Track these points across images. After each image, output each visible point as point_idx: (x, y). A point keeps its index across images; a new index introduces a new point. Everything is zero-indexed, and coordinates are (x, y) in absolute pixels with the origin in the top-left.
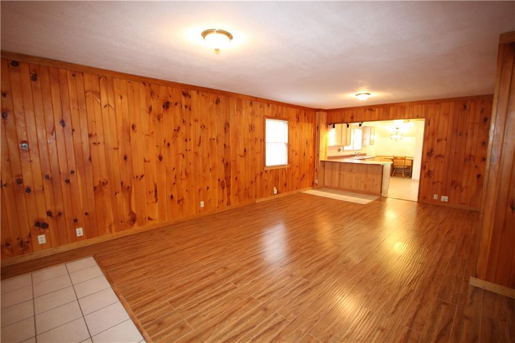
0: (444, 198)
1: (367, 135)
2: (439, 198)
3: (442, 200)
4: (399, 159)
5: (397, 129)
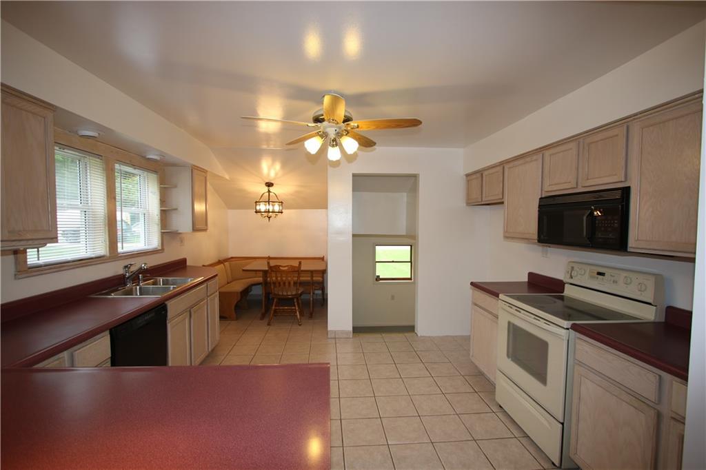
1: (179, 198)
4: (284, 271)
5: (269, 185)
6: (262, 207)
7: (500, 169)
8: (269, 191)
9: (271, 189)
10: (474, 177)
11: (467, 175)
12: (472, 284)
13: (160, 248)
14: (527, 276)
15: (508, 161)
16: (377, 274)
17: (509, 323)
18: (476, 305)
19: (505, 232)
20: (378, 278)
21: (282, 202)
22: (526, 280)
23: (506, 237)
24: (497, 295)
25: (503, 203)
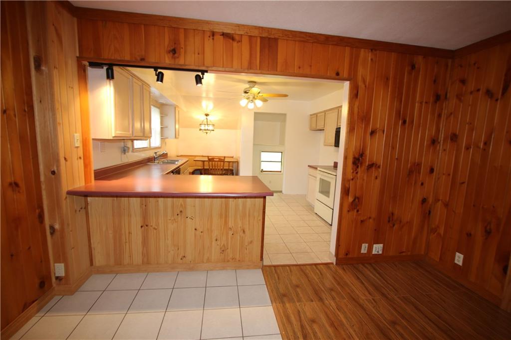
0: (378, 249)
1: (170, 121)
2: (370, 249)
3: (374, 252)
4: (216, 161)
5: (207, 115)
6: (203, 127)
7: (324, 113)
8: (207, 119)
9: (208, 117)
10: (313, 116)
11: (311, 115)
12: (309, 166)
13: (160, 146)
14: (333, 163)
15: (327, 111)
16: (262, 168)
17: (320, 179)
18: (310, 175)
19: (325, 142)
20: (262, 171)
21: (214, 125)
22: (333, 165)
23: (325, 145)
24: (316, 168)
25: (323, 130)
